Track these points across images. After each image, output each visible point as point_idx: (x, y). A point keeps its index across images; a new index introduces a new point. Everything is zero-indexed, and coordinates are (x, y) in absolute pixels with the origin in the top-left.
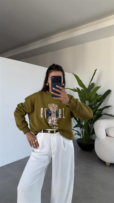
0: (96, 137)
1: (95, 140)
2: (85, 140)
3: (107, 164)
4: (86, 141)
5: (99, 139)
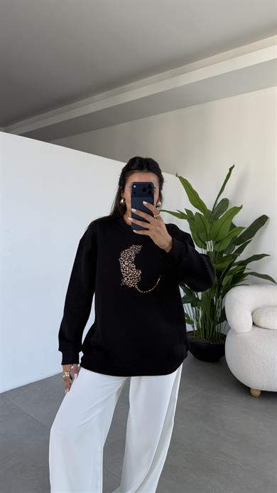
0: (230, 328)
1: (225, 336)
2: (202, 336)
3: (252, 392)
4: (205, 338)
5: (235, 333)
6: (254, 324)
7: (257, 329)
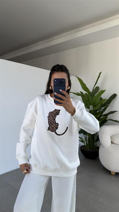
0: (101, 144)
1: (99, 148)
2: (88, 148)
3: (112, 173)
4: (90, 148)
5: (103, 146)
6: (112, 142)
7: (113, 144)
